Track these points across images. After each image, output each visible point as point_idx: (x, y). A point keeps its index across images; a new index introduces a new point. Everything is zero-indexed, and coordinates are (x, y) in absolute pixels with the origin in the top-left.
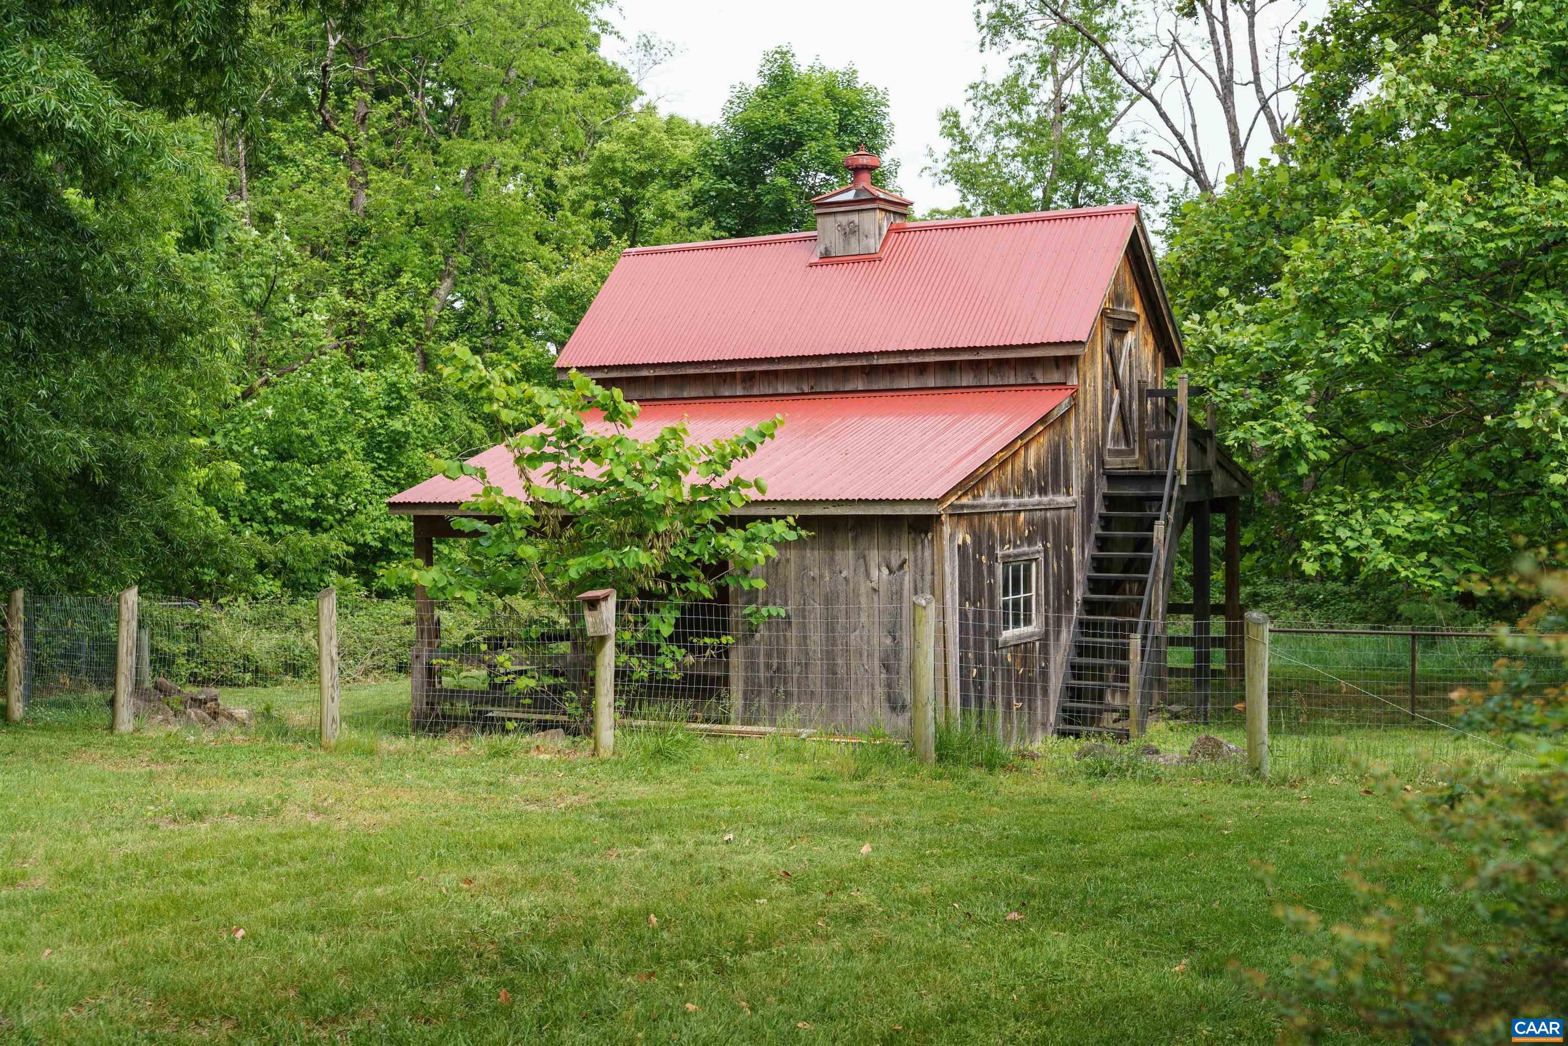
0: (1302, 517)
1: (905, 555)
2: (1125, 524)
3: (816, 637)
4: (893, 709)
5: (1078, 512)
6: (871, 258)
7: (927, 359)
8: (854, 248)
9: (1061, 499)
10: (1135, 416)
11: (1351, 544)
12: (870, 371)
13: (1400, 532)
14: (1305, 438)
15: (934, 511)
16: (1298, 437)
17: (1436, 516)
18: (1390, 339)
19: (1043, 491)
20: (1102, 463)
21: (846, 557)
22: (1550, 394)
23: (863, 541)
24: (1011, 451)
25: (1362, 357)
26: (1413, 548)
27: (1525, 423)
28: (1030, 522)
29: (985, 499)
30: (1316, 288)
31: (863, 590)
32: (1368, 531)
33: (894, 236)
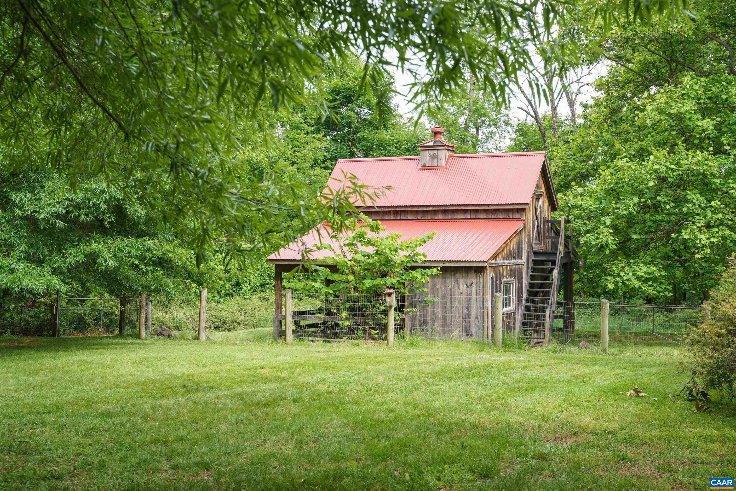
0: (607, 268)
1: (473, 280)
2: (539, 271)
3: (438, 310)
4: (467, 335)
5: (525, 267)
6: (442, 168)
7: (469, 208)
8: (435, 163)
9: (520, 261)
10: (542, 230)
11: (625, 278)
12: (445, 212)
13: (642, 274)
14: (610, 241)
15: (484, 265)
16: (607, 241)
17: (655, 269)
18: (639, 205)
19: (515, 258)
20: (532, 248)
21: (451, 281)
22: (695, 227)
23: (457, 276)
24: (506, 244)
25: (630, 212)
26: (647, 280)
27: (686, 237)
28: (511, 270)
29: (498, 261)
30: (612, 186)
31: (457, 293)
32: (631, 274)
33: (451, 160)
